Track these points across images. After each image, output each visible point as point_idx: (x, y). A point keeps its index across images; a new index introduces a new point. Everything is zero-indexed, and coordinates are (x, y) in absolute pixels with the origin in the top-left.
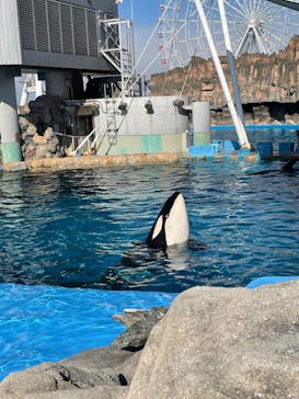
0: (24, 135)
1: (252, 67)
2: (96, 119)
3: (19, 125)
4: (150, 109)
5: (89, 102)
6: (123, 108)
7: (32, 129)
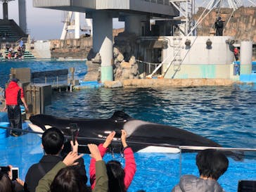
0: (116, 61)
1: (251, 17)
2: (164, 51)
3: (113, 53)
4: (209, 45)
5: (161, 39)
6: (188, 44)
7: (120, 57)
